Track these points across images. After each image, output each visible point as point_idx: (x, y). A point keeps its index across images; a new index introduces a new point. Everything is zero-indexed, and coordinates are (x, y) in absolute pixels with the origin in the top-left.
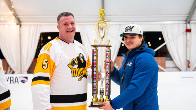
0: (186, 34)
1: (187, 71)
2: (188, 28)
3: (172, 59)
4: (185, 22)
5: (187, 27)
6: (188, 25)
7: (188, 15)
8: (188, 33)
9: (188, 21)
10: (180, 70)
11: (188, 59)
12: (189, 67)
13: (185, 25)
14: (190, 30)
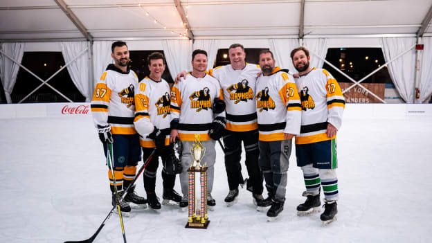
0: (417, 52)
1: (414, 103)
2: (420, 43)
3: (394, 87)
4: (415, 35)
5: (417, 42)
6: (420, 39)
7: (420, 26)
8: (419, 51)
9: (419, 33)
10: (404, 101)
11: (417, 87)
12: (418, 98)
13: (415, 39)
14: (423, 46)
